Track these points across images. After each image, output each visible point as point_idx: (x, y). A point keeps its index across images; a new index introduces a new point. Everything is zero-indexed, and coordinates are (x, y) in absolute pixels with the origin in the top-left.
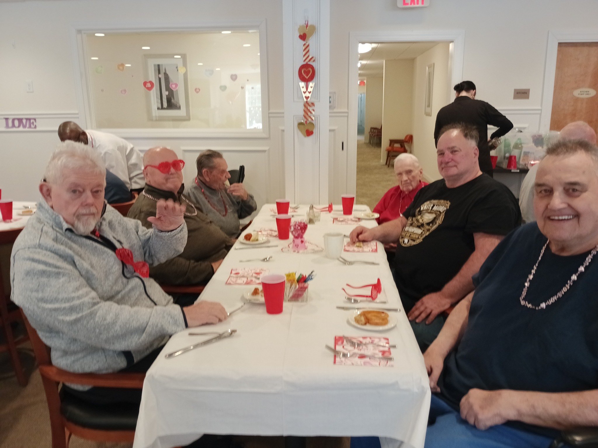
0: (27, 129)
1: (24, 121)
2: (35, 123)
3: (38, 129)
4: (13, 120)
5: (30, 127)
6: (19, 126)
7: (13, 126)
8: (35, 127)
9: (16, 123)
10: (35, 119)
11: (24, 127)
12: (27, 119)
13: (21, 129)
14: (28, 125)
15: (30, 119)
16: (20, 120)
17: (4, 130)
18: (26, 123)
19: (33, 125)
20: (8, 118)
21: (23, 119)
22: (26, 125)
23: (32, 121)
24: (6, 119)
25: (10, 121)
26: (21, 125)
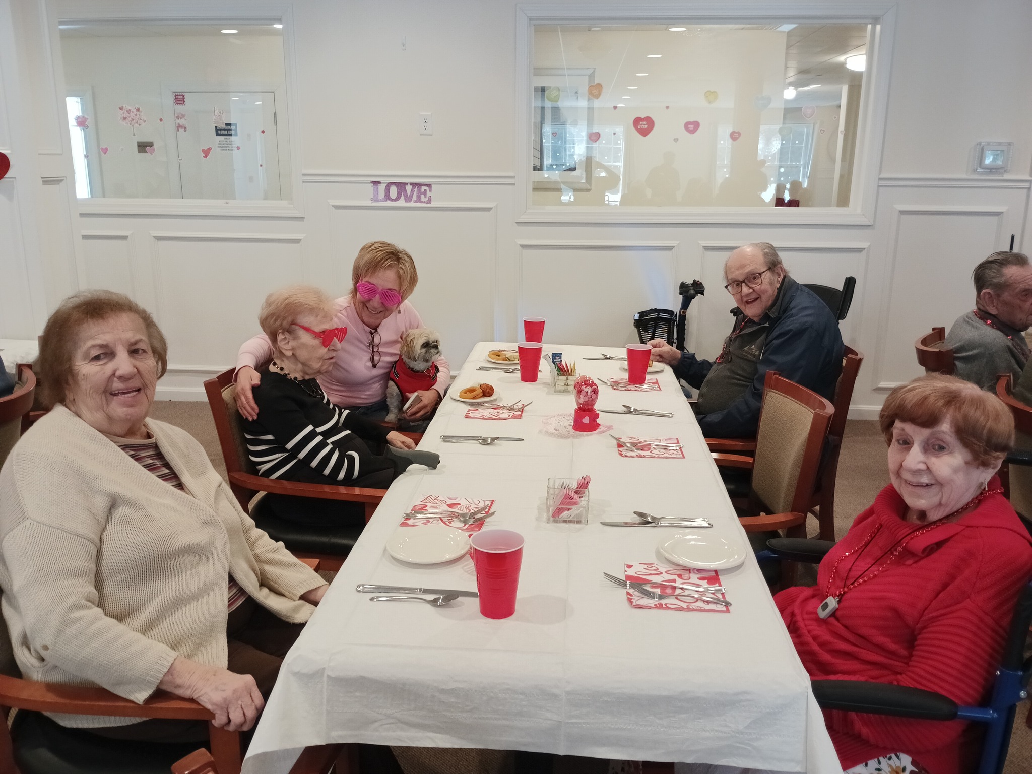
0: (412, 204)
1: (409, 188)
2: (428, 194)
3: (434, 204)
4: (389, 185)
5: (419, 200)
6: (397, 199)
7: (387, 197)
8: (429, 201)
9: (394, 191)
10: (429, 186)
11: (408, 199)
12: (414, 185)
13: (402, 203)
14: (415, 197)
15: (419, 185)
16: (401, 186)
17: (369, 203)
18: (412, 191)
19: (426, 197)
20: (380, 183)
21: (407, 184)
22: (411, 196)
23: (423, 188)
24: (376, 183)
25: (382, 188)
26: (401, 196)
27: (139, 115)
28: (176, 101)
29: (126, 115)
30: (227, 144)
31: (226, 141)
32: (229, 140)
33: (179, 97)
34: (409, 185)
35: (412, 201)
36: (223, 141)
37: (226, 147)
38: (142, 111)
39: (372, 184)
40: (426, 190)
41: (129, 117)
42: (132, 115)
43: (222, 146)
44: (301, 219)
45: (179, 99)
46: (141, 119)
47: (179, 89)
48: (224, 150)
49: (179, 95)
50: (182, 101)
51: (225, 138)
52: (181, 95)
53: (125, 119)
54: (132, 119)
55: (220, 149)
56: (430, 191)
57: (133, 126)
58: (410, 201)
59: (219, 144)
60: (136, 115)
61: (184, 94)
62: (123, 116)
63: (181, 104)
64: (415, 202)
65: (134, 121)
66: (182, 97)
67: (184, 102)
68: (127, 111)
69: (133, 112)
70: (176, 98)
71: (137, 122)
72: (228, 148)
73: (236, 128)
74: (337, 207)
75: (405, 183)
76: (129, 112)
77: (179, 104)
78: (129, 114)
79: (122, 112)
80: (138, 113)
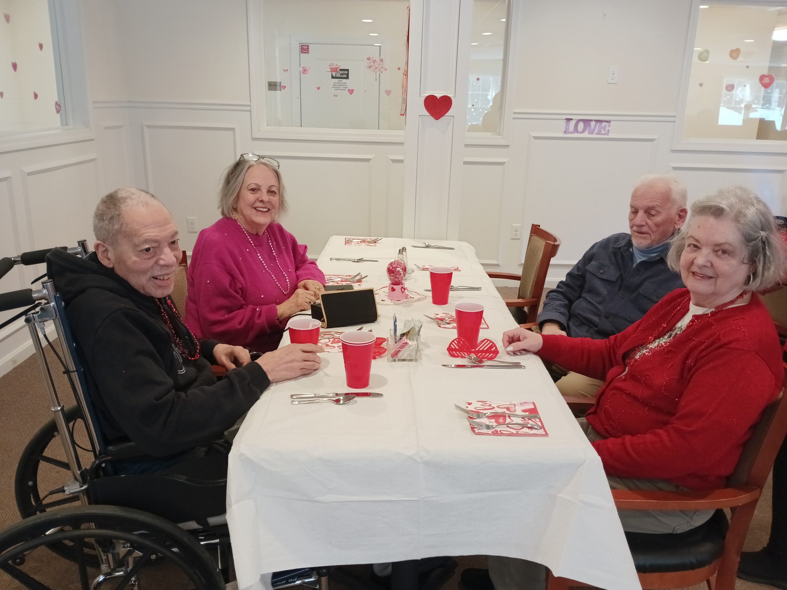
0: (593, 136)
1: (593, 124)
2: (607, 128)
3: (611, 136)
4: (579, 121)
5: (599, 133)
6: (583, 132)
7: (576, 130)
8: (608, 133)
9: (581, 125)
10: (609, 122)
11: (591, 132)
12: (597, 121)
13: (586, 135)
14: (596, 131)
15: (601, 122)
16: (587, 122)
17: (562, 135)
18: (595, 126)
19: (605, 131)
20: (572, 119)
21: (592, 120)
22: (594, 130)
23: (604, 124)
24: (569, 120)
25: (572, 123)
26: (586, 130)
27: (382, 64)
28: (302, 51)
29: (372, 64)
30: (340, 85)
31: (339, 83)
32: (341, 82)
33: (305, 47)
34: (593, 121)
35: (594, 134)
36: (337, 83)
37: (339, 87)
38: (385, 61)
39: (566, 121)
40: (606, 125)
41: (374, 66)
42: (376, 64)
43: (336, 86)
44: (507, 146)
45: (304, 49)
46: (383, 68)
47: (305, 41)
48: (337, 90)
49: (305, 46)
50: (306, 50)
51: (339, 81)
52: (306, 46)
53: (370, 67)
54: (376, 67)
55: (334, 89)
56: (609, 126)
57: (376, 73)
58: (592, 134)
59: (333, 85)
60: (379, 64)
61: (309, 45)
62: (369, 65)
63: (306, 53)
64: (596, 134)
65: (378, 69)
66: (307, 47)
67: (308, 51)
68: (373, 61)
69: (377, 62)
70: (302, 48)
71: (380, 70)
72: (340, 89)
73: (348, 72)
74: (536, 138)
75: (591, 120)
76: (374, 61)
77: (304, 52)
78: (374, 63)
79: (368, 61)
80: (381, 63)
